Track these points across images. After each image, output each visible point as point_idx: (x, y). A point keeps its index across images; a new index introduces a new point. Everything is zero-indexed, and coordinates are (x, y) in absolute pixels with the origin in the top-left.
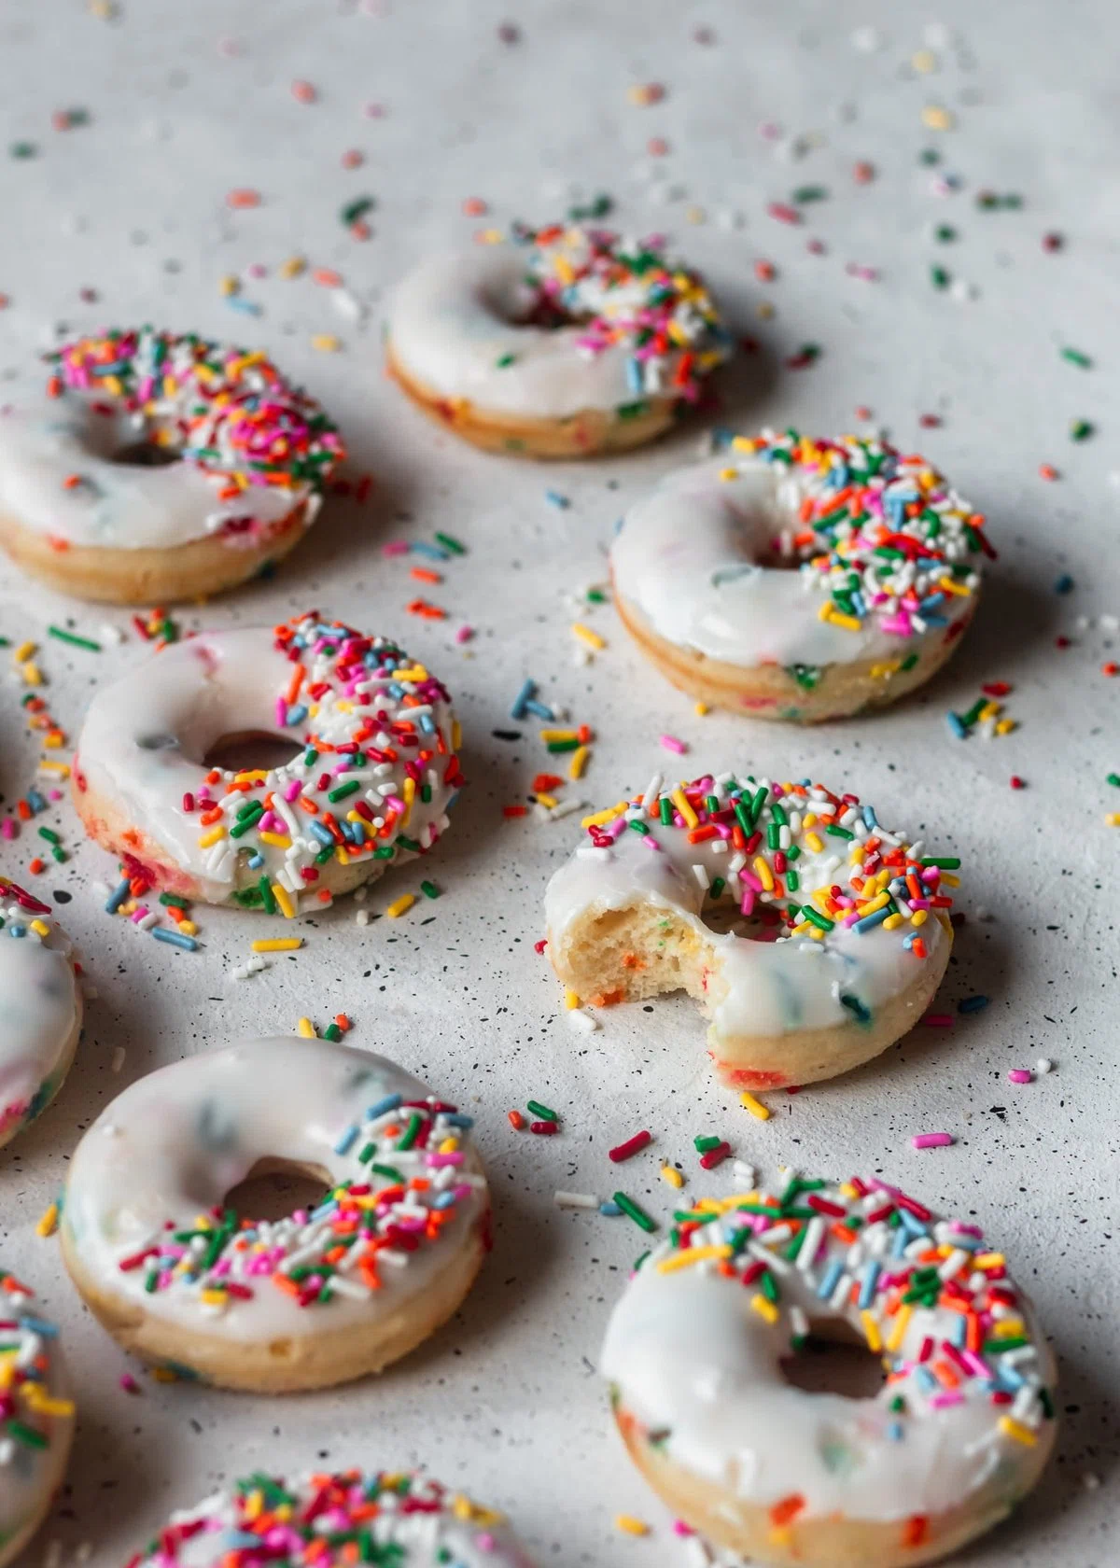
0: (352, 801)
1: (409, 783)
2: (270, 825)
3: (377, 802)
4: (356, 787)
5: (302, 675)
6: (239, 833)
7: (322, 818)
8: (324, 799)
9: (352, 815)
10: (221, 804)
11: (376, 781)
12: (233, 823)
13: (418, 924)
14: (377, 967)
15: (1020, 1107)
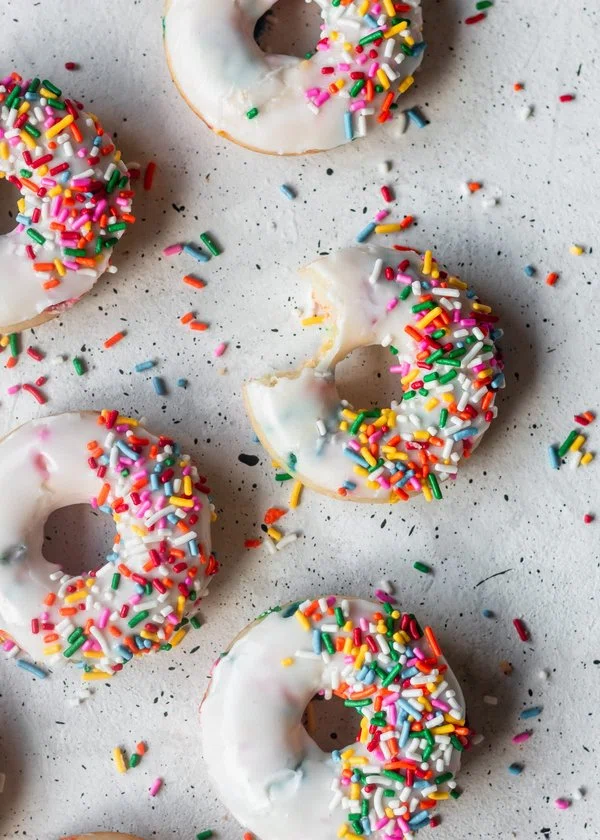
0: (143, 623)
1: (181, 600)
2: (89, 648)
3: (161, 621)
4: (146, 614)
5: (107, 489)
6: (70, 654)
7: (123, 639)
8: (125, 624)
9: (143, 632)
10: (57, 626)
11: (160, 605)
12: (66, 647)
13: (188, 652)
14: (162, 694)
15: (559, 829)
